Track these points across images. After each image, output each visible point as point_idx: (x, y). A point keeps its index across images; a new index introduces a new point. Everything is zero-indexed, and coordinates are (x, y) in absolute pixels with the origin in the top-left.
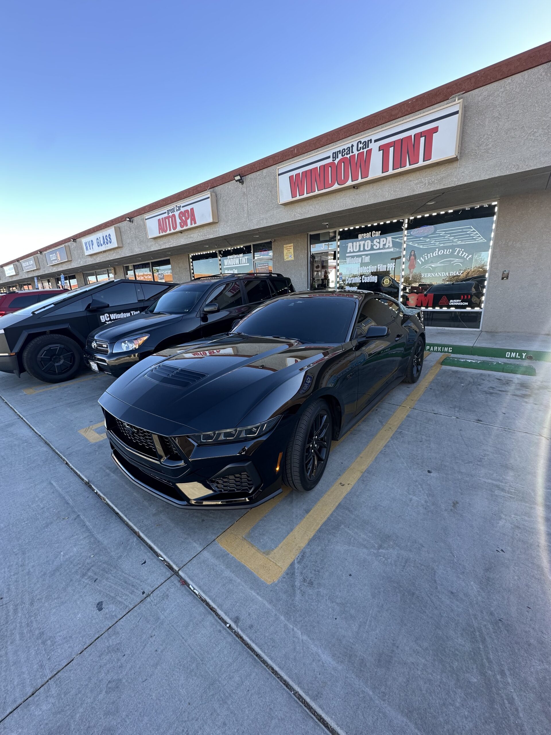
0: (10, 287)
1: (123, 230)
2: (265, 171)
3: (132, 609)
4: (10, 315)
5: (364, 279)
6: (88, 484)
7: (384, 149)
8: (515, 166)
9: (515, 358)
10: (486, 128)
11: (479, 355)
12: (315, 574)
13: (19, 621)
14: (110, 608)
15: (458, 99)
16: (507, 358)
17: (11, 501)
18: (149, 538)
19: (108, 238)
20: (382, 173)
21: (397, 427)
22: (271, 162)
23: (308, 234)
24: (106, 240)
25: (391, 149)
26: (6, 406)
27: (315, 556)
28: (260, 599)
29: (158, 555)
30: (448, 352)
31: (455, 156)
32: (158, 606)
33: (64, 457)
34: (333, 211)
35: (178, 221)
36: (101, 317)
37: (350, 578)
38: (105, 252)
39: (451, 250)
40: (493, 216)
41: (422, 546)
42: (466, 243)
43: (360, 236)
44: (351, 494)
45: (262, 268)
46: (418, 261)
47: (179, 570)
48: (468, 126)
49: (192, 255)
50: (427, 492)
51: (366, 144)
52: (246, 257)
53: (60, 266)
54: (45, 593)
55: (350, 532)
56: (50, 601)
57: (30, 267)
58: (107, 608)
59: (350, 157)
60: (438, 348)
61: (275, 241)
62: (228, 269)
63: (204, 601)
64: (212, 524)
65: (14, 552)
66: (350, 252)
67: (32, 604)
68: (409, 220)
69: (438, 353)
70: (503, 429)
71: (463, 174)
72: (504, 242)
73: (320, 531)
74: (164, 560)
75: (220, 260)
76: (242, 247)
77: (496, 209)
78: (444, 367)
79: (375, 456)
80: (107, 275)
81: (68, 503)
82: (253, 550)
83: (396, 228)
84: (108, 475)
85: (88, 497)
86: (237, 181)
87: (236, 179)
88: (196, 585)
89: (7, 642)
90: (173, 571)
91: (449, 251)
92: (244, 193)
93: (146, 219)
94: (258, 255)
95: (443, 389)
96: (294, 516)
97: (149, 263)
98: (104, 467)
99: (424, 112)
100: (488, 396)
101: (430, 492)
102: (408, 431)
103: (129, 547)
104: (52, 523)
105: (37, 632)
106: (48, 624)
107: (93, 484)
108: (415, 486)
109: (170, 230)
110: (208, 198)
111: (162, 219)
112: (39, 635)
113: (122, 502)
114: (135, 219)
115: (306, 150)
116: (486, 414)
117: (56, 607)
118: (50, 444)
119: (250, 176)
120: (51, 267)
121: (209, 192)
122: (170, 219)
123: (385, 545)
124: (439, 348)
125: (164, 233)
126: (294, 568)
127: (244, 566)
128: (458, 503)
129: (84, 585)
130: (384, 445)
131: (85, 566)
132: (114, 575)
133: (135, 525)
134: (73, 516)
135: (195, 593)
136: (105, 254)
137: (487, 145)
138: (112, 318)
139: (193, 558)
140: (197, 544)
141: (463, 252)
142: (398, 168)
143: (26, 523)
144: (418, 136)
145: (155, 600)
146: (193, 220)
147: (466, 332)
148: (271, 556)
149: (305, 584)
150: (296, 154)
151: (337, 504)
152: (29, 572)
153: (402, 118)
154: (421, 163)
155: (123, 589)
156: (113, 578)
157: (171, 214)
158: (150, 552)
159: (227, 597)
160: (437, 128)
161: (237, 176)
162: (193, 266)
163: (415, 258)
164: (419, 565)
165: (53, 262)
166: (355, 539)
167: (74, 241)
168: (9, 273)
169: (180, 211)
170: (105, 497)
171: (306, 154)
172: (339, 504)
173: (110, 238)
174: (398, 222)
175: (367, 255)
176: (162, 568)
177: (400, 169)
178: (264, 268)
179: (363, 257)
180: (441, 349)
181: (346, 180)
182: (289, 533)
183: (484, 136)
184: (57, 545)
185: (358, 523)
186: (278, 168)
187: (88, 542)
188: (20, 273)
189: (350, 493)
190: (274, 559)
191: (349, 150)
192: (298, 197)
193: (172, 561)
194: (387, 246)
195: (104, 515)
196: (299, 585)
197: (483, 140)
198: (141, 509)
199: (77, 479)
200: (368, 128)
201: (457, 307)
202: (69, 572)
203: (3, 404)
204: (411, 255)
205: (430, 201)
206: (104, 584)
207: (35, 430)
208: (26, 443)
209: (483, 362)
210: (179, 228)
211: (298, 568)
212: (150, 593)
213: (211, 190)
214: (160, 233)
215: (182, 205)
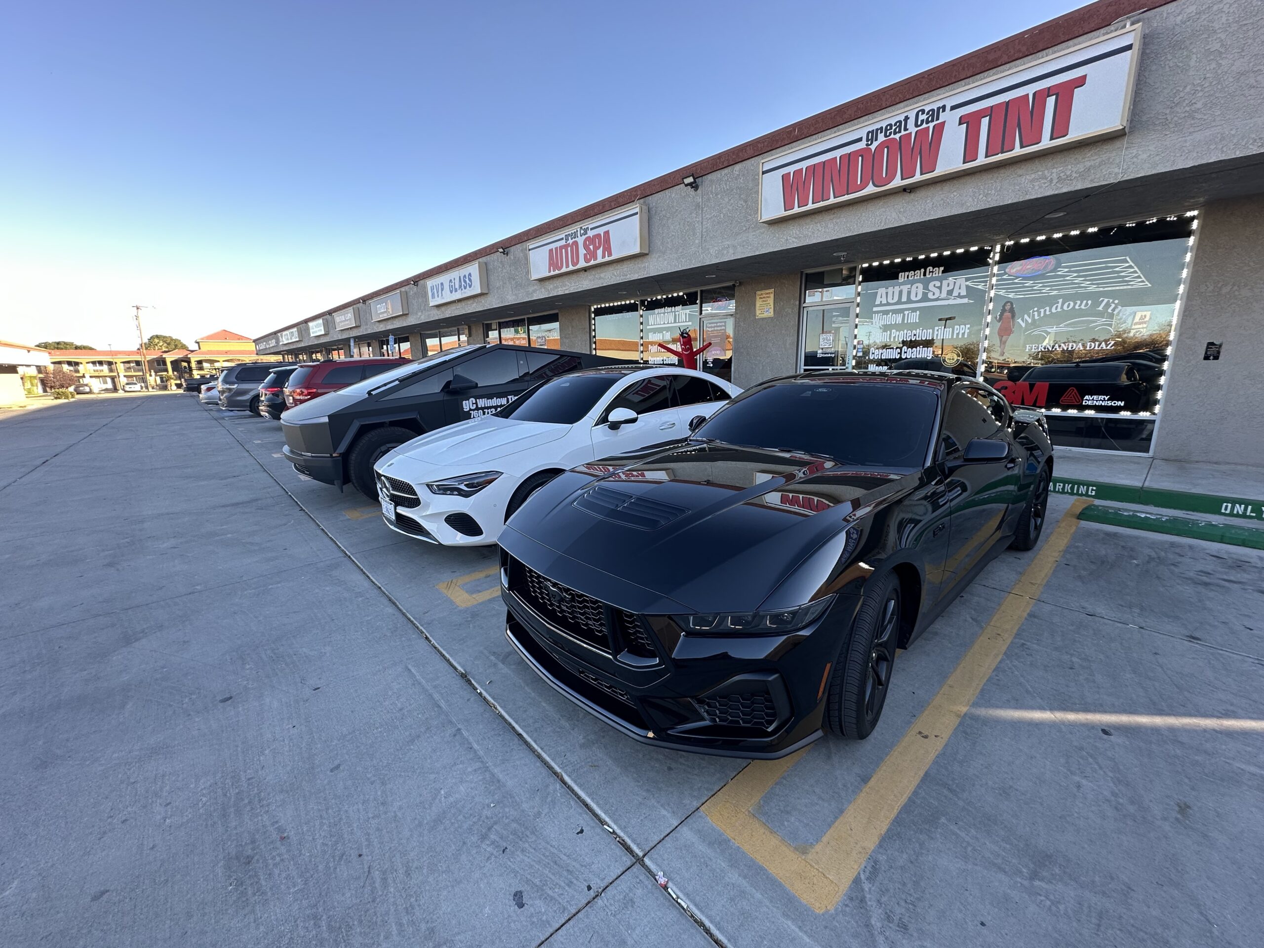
0: (313, 353)
1: (491, 267)
2: (737, 167)
3: (574, 915)
4: (331, 395)
5: (905, 352)
6: (463, 676)
7: (971, 122)
8: (1255, 140)
9: (1244, 516)
10: (1191, 73)
11: (1157, 505)
12: (908, 909)
13: (392, 900)
14: (535, 904)
15: (1132, 24)
16: (1224, 514)
17: (352, 691)
18: (581, 786)
19: (467, 280)
20: (964, 163)
21: (1014, 635)
22: (750, 152)
23: (802, 273)
24: (463, 283)
25: (985, 121)
26: (325, 536)
27: (899, 871)
28: (808, 940)
29: (603, 822)
30: (1087, 495)
31: (1121, 127)
32: (618, 917)
33: (421, 628)
34: (860, 232)
35: (582, 251)
36: (464, 402)
37: (984, 931)
38: (460, 301)
39: (1090, 302)
40: (1189, 237)
41: (1129, 888)
42: (1106, 289)
43: (902, 276)
44: (945, 758)
45: (714, 330)
46: (1020, 320)
47: (644, 856)
48: (1151, 71)
49: (595, 307)
50: (1111, 774)
51: (934, 114)
52: (688, 311)
53: (389, 322)
54: (425, 859)
55: (963, 834)
56: (436, 875)
57: (347, 322)
58: (532, 905)
59: (900, 138)
60: (1064, 487)
61: (741, 284)
62: (654, 331)
63: (701, 924)
64: (688, 778)
65: (369, 779)
66: (881, 305)
67: (408, 874)
68: (1003, 246)
69: (1064, 496)
70: (1257, 662)
71: (1135, 160)
72: (1211, 288)
73: (898, 821)
74: (614, 833)
75: (642, 316)
76: (681, 294)
77: (1195, 225)
78: (1084, 524)
79: (980, 687)
80: (457, 337)
81: (439, 706)
82: (774, 841)
83: (979, 260)
84: (495, 665)
85: (468, 700)
86: (686, 185)
87: (686, 183)
88: (681, 891)
89: (379, 935)
90: (633, 856)
91: (1087, 304)
92: (698, 205)
93: (529, 250)
94: (708, 308)
95: (1093, 567)
96: (840, 785)
97: (524, 319)
98: (485, 652)
99: (1055, 52)
100: (1201, 589)
101: (1117, 775)
102: (1038, 645)
103: (549, 799)
104: (419, 736)
105: (423, 926)
106: (438, 915)
107: (474, 679)
108: (1082, 758)
109: (567, 266)
110: (636, 213)
111: (556, 249)
112: (427, 932)
113: (524, 716)
114: (512, 249)
115: (816, 129)
116: (1208, 627)
117: (448, 887)
118: (398, 603)
119: (709, 177)
120: (377, 324)
121: (638, 205)
122: (569, 248)
123: (1045, 874)
124: (1068, 487)
125: (557, 272)
126: (863, 890)
127: (762, 869)
128: (1189, 807)
129: (487, 855)
130: (993, 666)
131: (484, 822)
132: (534, 846)
133: (553, 760)
134: (450, 731)
135: (679, 904)
136: (459, 304)
137: (1191, 104)
138: (479, 406)
139: (666, 837)
140: (669, 812)
141: (1117, 305)
142: (998, 154)
143: (381, 732)
144: (1041, 97)
145: (611, 904)
146: (608, 249)
147: (1120, 458)
148: (810, 856)
149: (891, 925)
150: (797, 137)
151: (921, 774)
152: (395, 817)
153: (1008, 66)
154: (1046, 142)
155: (553, 874)
156: (533, 851)
157: (570, 241)
158: (587, 814)
159: (742, 925)
160: (1084, 77)
161: (689, 177)
162: (595, 325)
163: (1013, 316)
164: (1133, 930)
165: (381, 316)
166: (974, 849)
167: (414, 284)
168: (316, 332)
169: (586, 236)
170: (496, 704)
171: (814, 137)
172: (927, 774)
173: (470, 280)
174: (981, 250)
175: (914, 310)
176: (613, 847)
177: (1000, 155)
178: (717, 330)
179: (906, 313)
180: (1072, 488)
181: (891, 177)
182: (836, 818)
183: (1185, 87)
184: (432, 776)
185: (973, 819)
186: (763, 161)
187: (481, 778)
188: (331, 332)
189: (942, 755)
190: (817, 863)
191: (900, 126)
192: (796, 210)
193: (629, 837)
194: (955, 293)
195: (500, 735)
196: (879, 925)
197: (1182, 94)
198: (558, 732)
199: (445, 664)
200: (939, 86)
201: (1098, 409)
202: (459, 827)
203: (319, 532)
204: (1004, 311)
205: (1056, 211)
206: (518, 859)
207: (372, 578)
208: (361, 597)
209: (1175, 520)
210: (582, 264)
211: (870, 889)
212: (600, 890)
213: (642, 201)
214: (550, 271)
215: (590, 226)
